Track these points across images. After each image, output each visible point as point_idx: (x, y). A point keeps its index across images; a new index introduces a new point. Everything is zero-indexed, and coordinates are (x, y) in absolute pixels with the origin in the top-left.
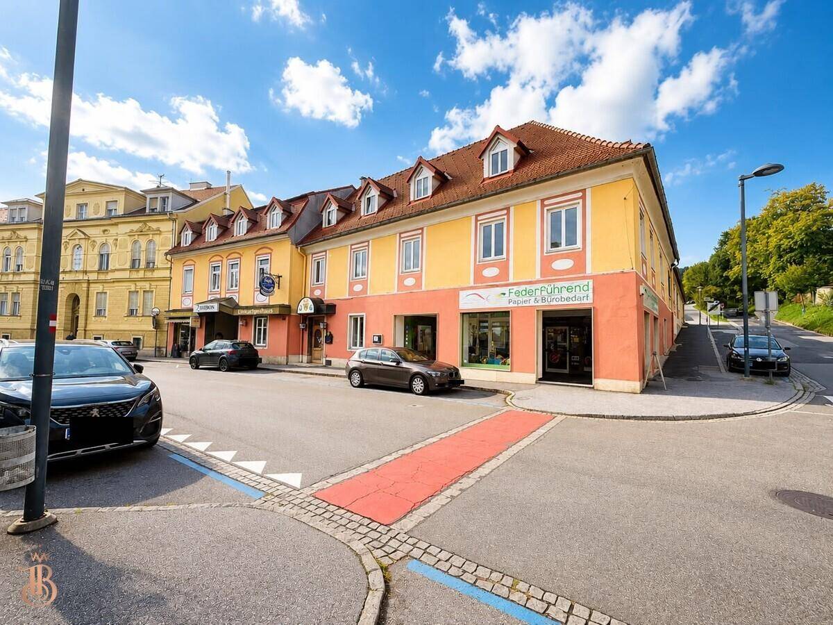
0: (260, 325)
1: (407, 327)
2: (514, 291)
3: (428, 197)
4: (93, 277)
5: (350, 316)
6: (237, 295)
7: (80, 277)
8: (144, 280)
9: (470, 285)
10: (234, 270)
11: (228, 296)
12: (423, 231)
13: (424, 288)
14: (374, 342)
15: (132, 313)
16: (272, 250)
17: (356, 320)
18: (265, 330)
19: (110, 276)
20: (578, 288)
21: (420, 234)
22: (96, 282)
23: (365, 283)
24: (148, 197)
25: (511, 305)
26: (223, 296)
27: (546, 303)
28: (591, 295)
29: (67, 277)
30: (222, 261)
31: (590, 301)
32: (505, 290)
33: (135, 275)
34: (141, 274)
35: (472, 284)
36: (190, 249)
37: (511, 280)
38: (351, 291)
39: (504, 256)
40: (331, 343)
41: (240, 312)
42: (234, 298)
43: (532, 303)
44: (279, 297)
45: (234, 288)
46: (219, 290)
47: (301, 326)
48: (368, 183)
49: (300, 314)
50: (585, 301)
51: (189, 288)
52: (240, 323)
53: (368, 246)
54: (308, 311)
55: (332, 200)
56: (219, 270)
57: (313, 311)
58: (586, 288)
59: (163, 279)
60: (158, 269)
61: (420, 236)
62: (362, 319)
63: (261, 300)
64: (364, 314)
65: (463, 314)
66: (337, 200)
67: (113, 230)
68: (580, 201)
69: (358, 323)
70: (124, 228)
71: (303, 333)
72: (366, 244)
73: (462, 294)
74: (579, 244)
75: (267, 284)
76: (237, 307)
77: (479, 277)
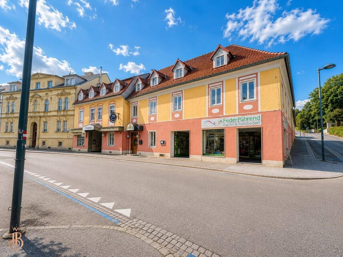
0: (111, 136)
1: (176, 137)
2: (226, 120)
3: (182, 77)
4: (42, 114)
5: (150, 132)
6: (101, 122)
7: (37, 114)
8: (63, 116)
9: (206, 117)
10: (100, 111)
11: (97, 123)
12: (182, 92)
13: (183, 119)
14: (161, 144)
15: (58, 130)
16: (115, 102)
17: (152, 133)
18: (113, 138)
19: (49, 114)
20: (255, 118)
21: (181, 93)
22: (44, 116)
23: (155, 116)
24: (65, 79)
25: (225, 126)
26: (95, 123)
27: (241, 125)
28: (261, 122)
29: (31, 115)
30: (95, 107)
31: (261, 124)
32: (222, 119)
33: (59, 114)
34: (62, 113)
35: (207, 116)
36: (82, 102)
37: (224, 114)
38: (149, 120)
39: (221, 103)
40: (142, 144)
41: (102, 130)
42: (100, 124)
43: (234, 126)
44: (118, 123)
45: (100, 119)
46: (94, 120)
47: (128, 136)
48: (154, 72)
49: (128, 131)
50: (258, 124)
51: (82, 119)
52: (103, 135)
53: (157, 99)
54: (131, 129)
55: (139, 79)
56: (94, 111)
57: (133, 129)
58: (258, 118)
59: (71, 115)
60: (69, 110)
61: (181, 94)
62: (155, 133)
63: (111, 124)
64: (156, 131)
65: (203, 130)
66: (142, 79)
67: (50, 94)
68: (255, 78)
69: (153, 134)
70: (55, 93)
71: (129, 139)
72: (156, 98)
73: (203, 121)
74: (255, 98)
75: (113, 117)
76: (101, 128)
77: (210, 113)
